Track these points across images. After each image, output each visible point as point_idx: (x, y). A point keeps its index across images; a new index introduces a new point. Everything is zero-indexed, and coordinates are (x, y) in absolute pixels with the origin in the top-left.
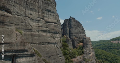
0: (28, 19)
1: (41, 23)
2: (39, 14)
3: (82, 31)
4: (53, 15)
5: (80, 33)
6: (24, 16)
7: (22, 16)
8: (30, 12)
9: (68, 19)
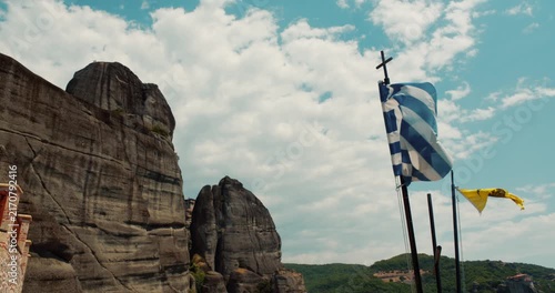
0: (89, 233)
1: (136, 244)
2: (130, 208)
3: (269, 241)
4: (172, 194)
5: (261, 249)
6: (76, 224)
7: (71, 223)
8: (99, 201)
9: (214, 186)
